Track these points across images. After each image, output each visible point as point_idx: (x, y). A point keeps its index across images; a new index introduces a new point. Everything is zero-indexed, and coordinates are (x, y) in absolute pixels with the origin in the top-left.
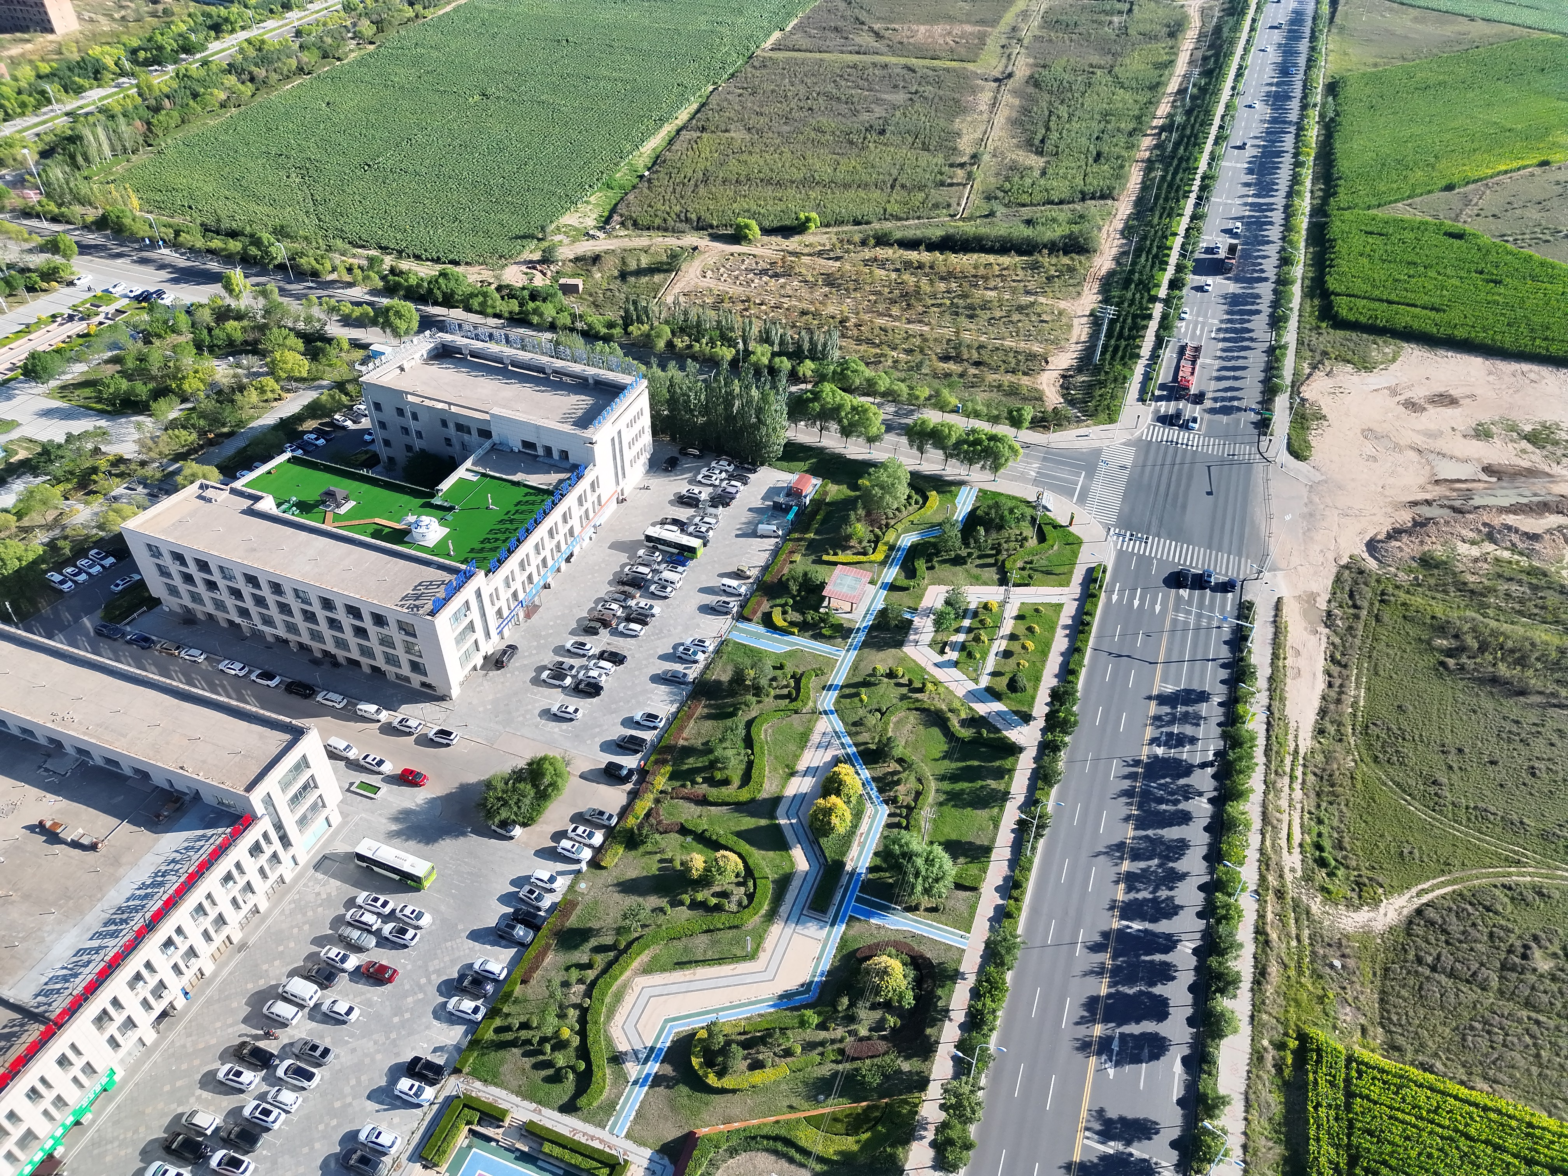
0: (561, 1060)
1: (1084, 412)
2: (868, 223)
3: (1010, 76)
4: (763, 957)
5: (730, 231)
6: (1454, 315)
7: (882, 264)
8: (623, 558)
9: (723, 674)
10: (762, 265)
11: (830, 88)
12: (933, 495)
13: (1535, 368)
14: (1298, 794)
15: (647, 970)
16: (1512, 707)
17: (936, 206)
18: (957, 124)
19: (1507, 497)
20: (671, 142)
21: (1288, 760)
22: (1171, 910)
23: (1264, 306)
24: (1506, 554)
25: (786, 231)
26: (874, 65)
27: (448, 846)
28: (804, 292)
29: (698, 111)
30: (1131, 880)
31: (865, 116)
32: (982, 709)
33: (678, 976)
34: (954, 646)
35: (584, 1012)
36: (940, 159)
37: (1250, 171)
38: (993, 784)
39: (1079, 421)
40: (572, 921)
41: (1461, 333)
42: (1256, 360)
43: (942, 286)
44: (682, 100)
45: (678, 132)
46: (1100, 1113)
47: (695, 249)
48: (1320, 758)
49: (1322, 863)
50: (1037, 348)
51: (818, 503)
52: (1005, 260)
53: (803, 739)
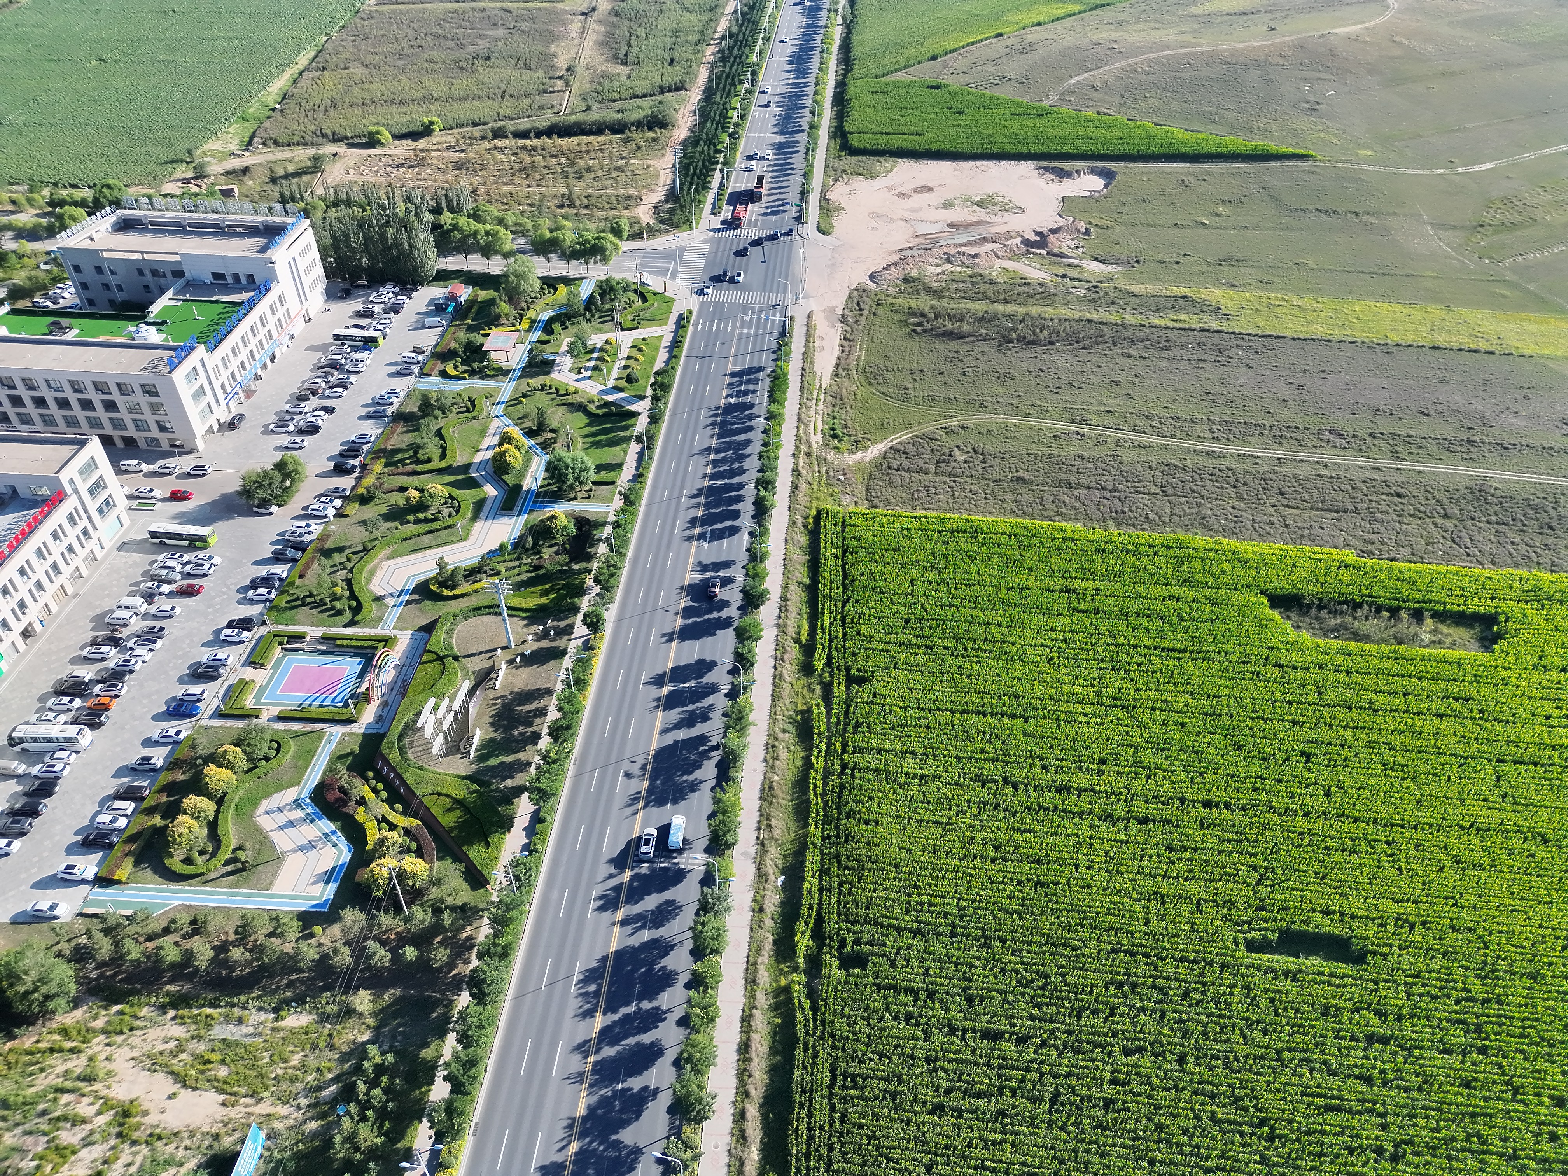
0: (338, 605)
1: (671, 226)
2: (485, 124)
3: (594, 9)
4: (472, 539)
5: (364, 140)
6: (929, 136)
7: (502, 150)
8: (319, 354)
9: (413, 407)
10: (397, 161)
11: (436, 30)
12: (561, 287)
13: (985, 163)
14: (821, 406)
15: (389, 558)
16: (954, 345)
17: (541, 108)
18: (553, 48)
19: (963, 238)
20: (295, 82)
21: (815, 392)
22: (742, 471)
23: (802, 148)
24: (959, 269)
25: (414, 135)
26: (473, 9)
27: (222, 526)
28: (438, 176)
29: (316, 56)
30: (715, 463)
31: (471, 48)
32: (610, 398)
33: (414, 556)
34: (587, 369)
35: (349, 582)
36: (541, 74)
37: (791, 62)
38: (622, 434)
39: (667, 231)
40: (329, 545)
41: (935, 147)
42: (796, 180)
43: (554, 161)
44: (299, 48)
45: (301, 74)
46: (700, 563)
47: (335, 155)
48: (835, 388)
49: (835, 436)
50: (632, 192)
51: (471, 303)
52: (601, 139)
53: (483, 433)
